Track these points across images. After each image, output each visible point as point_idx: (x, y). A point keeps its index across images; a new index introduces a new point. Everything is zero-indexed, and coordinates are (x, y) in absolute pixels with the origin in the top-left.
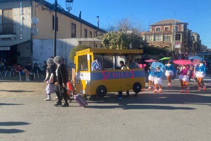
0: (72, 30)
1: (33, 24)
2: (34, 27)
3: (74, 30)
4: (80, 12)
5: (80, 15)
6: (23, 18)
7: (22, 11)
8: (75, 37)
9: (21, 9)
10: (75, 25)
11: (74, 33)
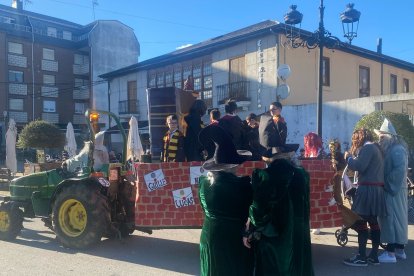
0: (361, 82)
1: (281, 78)
2: (282, 83)
3: (365, 81)
4: (380, 41)
5: (379, 47)
6: (263, 69)
7: (262, 56)
8: (368, 95)
9: (259, 53)
10: (368, 70)
11: (365, 87)
